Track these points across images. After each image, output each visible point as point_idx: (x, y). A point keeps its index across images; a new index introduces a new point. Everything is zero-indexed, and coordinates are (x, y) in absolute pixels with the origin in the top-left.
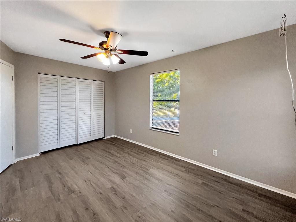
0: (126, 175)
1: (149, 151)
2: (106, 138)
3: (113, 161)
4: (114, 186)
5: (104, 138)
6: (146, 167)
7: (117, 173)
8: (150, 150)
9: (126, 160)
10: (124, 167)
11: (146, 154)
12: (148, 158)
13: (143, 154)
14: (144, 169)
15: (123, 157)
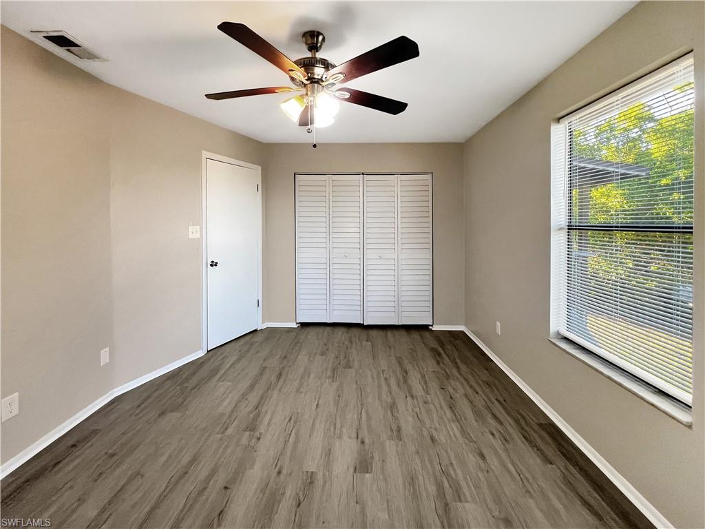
0: (376, 465)
1: (536, 428)
2: (435, 328)
3: (389, 400)
4: (320, 476)
5: (432, 326)
6: (463, 484)
7: (363, 442)
8: (540, 425)
9: (424, 416)
10: (398, 433)
11: (510, 430)
12: (506, 450)
13: (501, 423)
14: (446, 484)
15: (426, 402)
